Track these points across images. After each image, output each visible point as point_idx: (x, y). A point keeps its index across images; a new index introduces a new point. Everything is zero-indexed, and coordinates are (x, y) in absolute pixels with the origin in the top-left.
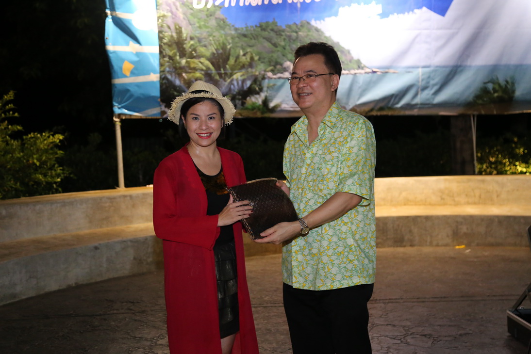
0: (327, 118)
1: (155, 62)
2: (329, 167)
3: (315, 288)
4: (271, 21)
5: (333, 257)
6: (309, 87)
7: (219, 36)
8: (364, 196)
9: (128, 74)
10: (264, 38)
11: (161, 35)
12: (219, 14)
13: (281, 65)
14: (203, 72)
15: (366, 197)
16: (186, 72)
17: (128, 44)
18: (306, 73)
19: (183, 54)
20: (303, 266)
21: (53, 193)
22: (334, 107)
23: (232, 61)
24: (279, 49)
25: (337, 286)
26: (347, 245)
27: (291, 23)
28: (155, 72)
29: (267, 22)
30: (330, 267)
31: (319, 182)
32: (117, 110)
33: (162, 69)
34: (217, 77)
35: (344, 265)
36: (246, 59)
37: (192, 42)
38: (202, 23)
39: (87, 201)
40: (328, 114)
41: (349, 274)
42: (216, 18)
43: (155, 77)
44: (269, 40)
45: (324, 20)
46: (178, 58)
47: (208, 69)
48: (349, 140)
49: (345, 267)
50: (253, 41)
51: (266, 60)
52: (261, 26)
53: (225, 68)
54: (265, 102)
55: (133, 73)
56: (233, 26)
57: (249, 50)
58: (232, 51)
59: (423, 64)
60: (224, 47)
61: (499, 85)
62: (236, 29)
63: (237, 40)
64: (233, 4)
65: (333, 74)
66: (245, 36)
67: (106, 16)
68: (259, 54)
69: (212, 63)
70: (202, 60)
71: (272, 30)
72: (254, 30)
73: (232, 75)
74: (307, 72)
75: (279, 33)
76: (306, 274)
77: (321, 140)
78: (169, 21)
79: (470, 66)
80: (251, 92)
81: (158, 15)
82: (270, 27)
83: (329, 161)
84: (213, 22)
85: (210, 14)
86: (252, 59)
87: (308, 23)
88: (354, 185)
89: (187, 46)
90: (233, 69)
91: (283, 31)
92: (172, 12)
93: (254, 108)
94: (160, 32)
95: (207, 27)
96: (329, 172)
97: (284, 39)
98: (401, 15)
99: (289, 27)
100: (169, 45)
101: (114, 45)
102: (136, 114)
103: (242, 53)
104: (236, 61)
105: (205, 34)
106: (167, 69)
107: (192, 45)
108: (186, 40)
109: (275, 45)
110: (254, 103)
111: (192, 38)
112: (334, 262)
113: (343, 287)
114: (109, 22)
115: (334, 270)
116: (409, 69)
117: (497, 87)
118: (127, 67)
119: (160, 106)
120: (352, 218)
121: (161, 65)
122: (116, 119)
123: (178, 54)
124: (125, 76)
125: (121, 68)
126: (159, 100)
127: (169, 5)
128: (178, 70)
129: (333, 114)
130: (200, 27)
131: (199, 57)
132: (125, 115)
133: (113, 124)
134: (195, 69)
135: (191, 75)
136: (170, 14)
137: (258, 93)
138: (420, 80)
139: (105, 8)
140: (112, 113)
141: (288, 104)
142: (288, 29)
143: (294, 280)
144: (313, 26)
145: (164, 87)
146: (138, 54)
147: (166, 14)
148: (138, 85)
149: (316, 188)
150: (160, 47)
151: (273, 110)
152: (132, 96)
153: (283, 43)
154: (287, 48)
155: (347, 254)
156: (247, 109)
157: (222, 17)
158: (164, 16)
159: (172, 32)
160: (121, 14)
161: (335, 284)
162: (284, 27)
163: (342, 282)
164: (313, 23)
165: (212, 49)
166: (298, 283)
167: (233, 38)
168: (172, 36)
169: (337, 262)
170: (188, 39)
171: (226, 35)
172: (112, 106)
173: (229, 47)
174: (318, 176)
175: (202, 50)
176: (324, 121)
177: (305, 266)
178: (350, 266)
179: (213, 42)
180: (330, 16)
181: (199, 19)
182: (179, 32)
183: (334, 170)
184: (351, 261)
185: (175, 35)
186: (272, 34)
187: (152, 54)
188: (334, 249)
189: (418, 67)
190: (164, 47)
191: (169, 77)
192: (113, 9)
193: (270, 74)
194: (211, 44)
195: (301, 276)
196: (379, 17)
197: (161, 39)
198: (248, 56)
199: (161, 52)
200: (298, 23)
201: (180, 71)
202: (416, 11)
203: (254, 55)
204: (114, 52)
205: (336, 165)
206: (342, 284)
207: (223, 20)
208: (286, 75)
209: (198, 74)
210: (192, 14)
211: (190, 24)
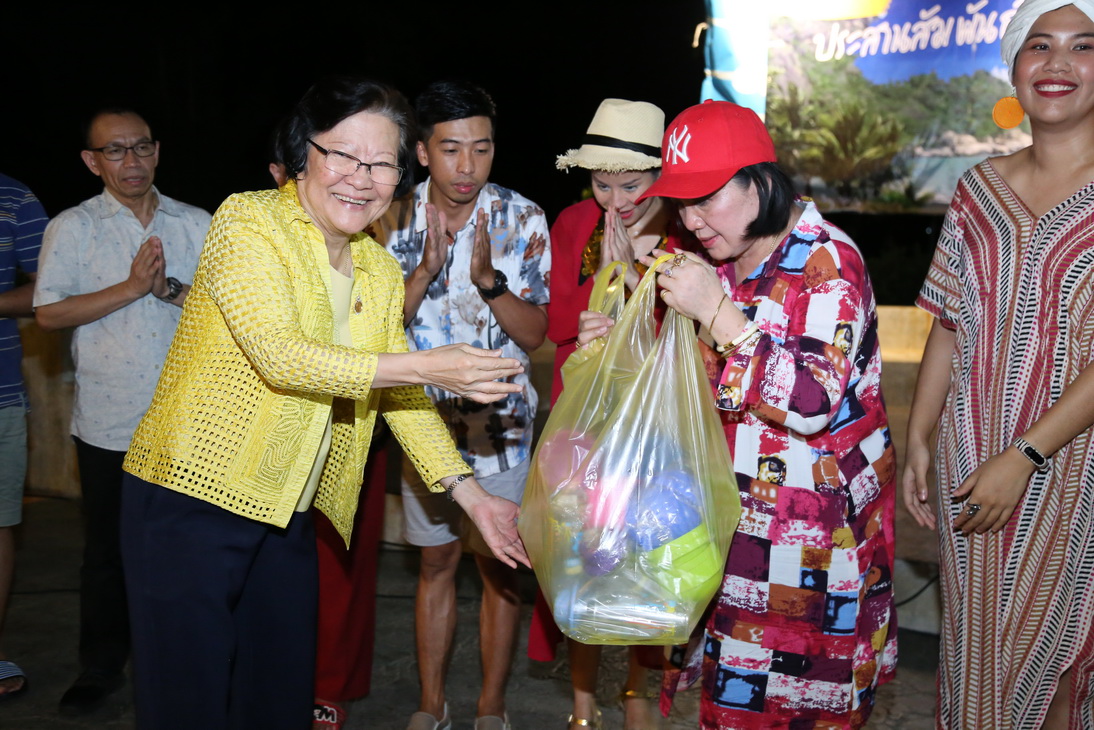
4: (928, 72)
7: (849, 98)
10: (916, 98)
11: (769, 99)
12: (852, 66)
13: (939, 136)
14: (823, 149)
16: (799, 148)
19: (796, 124)
23: (864, 132)
24: (938, 113)
27: (959, 74)
29: (922, 76)
34: (842, 156)
36: (886, 129)
37: (811, 108)
38: (827, 81)
42: (850, 74)
44: (922, 100)
46: (789, 129)
47: (830, 143)
50: (898, 104)
52: (912, 82)
53: (853, 142)
54: (910, 191)
56: (871, 83)
57: (891, 116)
58: (867, 119)
60: (855, 112)
62: (875, 87)
63: (874, 102)
64: (873, 52)
66: (887, 95)
67: (703, 77)
68: (905, 121)
69: (837, 136)
70: (824, 132)
71: (930, 86)
72: (902, 87)
73: (862, 151)
75: (938, 90)
78: (782, 81)
80: (888, 176)
81: (769, 72)
82: (927, 81)
84: (842, 79)
85: (839, 66)
86: (894, 128)
87: (987, 74)
89: (804, 114)
90: (865, 145)
91: (947, 86)
92: (786, 67)
93: (893, 199)
94: (768, 95)
95: (833, 86)
97: (946, 99)
99: (957, 80)
100: (779, 112)
103: (880, 120)
104: (871, 132)
105: (830, 96)
107: (811, 112)
108: (802, 104)
109: (931, 108)
110: (892, 194)
111: (811, 102)
114: (707, 85)
123: (789, 124)
127: (781, 57)
128: (787, 146)
130: (823, 86)
131: (819, 127)
134: (811, 145)
135: (805, 153)
136: (783, 71)
137: (900, 177)
139: (703, 66)
142: (954, 84)
144: (994, 78)
147: (778, 69)
150: (767, 115)
151: (922, 202)
153: (943, 105)
154: (950, 110)
156: (882, 200)
157: (857, 70)
158: (776, 73)
159: (784, 95)
160: (722, 74)
162: (946, 80)
164: (996, 73)
165: (839, 115)
167: (869, 101)
168: (783, 100)
170: (806, 103)
173: (862, 112)
175: (824, 117)
179: (840, 106)
181: (824, 75)
182: (794, 92)
185: (787, 98)
186: (929, 92)
190: (771, 114)
192: (712, 68)
193: (919, 151)
197: (768, 104)
198: (889, 125)
200: (971, 74)
201: (790, 147)
203: (898, 123)
207: (857, 75)
208: (946, 151)
209: (815, 152)
210: (814, 70)
211: (812, 82)
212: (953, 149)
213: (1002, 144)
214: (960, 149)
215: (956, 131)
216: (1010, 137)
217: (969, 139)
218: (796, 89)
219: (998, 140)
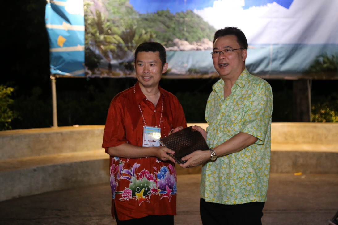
0: (239, 81)
1: (81, 37)
2: (236, 115)
3: (222, 202)
4: (165, 9)
5: (237, 181)
6: (227, 59)
7: (128, 19)
8: (259, 138)
9: (61, 45)
10: (160, 22)
11: (86, 18)
12: (128, 4)
13: (172, 41)
14: (116, 45)
15: (260, 139)
16: (104, 45)
17: (61, 24)
18: (225, 49)
19: (102, 32)
20: (213, 185)
21: (5, 130)
22: (244, 73)
23: (137, 37)
24: (171, 29)
25: (238, 202)
26: (248, 172)
27: (180, 11)
28: (81, 44)
29: (162, 11)
30: (235, 188)
31: (228, 125)
32: (53, 71)
33: (86, 42)
34: (126, 49)
35: (244, 187)
36: (147, 36)
37: (108, 24)
38: (116, 10)
39: (30, 136)
40: (240, 78)
41: (247, 194)
42: (126, 7)
43: (81, 48)
44: (164, 23)
45: (203, 9)
46: (98, 34)
47: (119, 43)
48: (252, 96)
49: (245, 189)
50: (152, 24)
51: (161, 37)
52: (158, 13)
53: (131, 43)
55: (65, 45)
56: (138, 12)
57: (149, 30)
58: (137, 31)
59: (273, 42)
60: (131, 27)
61: (328, 59)
62: (140, 15)
63: (140, 22)
65: (243, 49)
66: (146, 20)
67: (46, 3)
68: (156, 33)
69: (123, 39)
70: (116, 36)
71: (166, 16)
72: (153, 16)
74: (226, 47)
75: (171, 18)
76: (215, 192)
77: (233, 95)
78: (92, 8)
79: (307, 45)
81: (85, 4)
82: (165, 14)
83: (236, 111)
84: (123, 10)
85: (122, 4)
86: (151, 36)
87: (192, 12)
88: (252, 128)
89: (105, 25)
90: (137, 43)
91: (174, 17)
92: (94, 2)
94: (85, 16)
95: (119, 13)
96: (236, 119)
97: (175, 23)
98: (258, 8)
99: (178, 14)
100: (92, 25)
101: (52, 24)
102: (67, 74)
103: (144, 32)
104: (140, 38)
105: (117, 18)
106: (90, 42)
107: (108, 26)
108: (104, 22)
109: (168, 27)
111: (108, 21)
112: (237, 185)
113: (242, 203)
114: (48, 7)
115: (237, 191)
116: (263, 46)
117: (326, 60)
118: (61, 40)
119: (84, 68)
120: (253, 153)
121: (86, 39)
122: (52, 78)
123: (98, 32)
124: (59, 47)
125: (57, 41)
126: (84, 64)
128: (98, 43)
129: (244, 78)
130: (114, 13)
131: (113, 34)
132: (59, 74)
133: (50, 81)
134: (110, 43)
135: (107, 47)
136: (92, 3)
138: (271, 53)
140: (49, 73)
141: (176, 69)
142: (177, 16)
143: (206, 195)
144: (195, 14)
145: (88, 55)
146: (69, 31)
147: (89, 2)
148: (69, 53)
149: (226, 130)
150: (86, 26)
152: (64, 61)
153: (173, 26)
154: (177, 29)
155: (246, 179)
157: (130, 5)
158: (88, 4)
159: (94, 16)
160: (57, 2)
161: (237, 201)
162: (174, 14)
163: (242, 200)
164: (196, 12)
165: (123, 29)
166: (209, 198)
167: (138, 21)
168: (94, 19)
169: (239, 185)
170: (106, 21)
171: (133, 19)
172: (49, 68)
173: (135, 27)
174: (228, 121)
175: (115, 29)
176: (237, 83)
177: (214, 185)
178: (248, 188)
179: (123, 24)
180: (207, 7)
181: (114, 7)
182: (99, 16)
183: (239, 117)
184: (249, 184)
185: (96, 18)
186: (166, 19)
187: (80, 32)
188: (238, 176)
189: (269, 45)
190: (88, 26)
191: (91, 48)
194: (122, 25)
195: (211, 193)
196: (242, 9)
197: (86, 21)
198: (148, 35)
199: (86, 30)
200: (185, 11)
201: (99, 44)
202: (269, 5)
203: (153, 34)
204: (52, 29)
205: (241, 114)
206: (242, 201)
207: (131, 8)
208: (175, 48)
209: (112, 47)
210: (108, 3)
211: (107, 10)
212: (179, 47)
213: (200, 46)
214: (182, 47)
215: (180, 39)
216: (204, 43)
217: (186, 43)
218: (100, 13)
219: (199, 44)
